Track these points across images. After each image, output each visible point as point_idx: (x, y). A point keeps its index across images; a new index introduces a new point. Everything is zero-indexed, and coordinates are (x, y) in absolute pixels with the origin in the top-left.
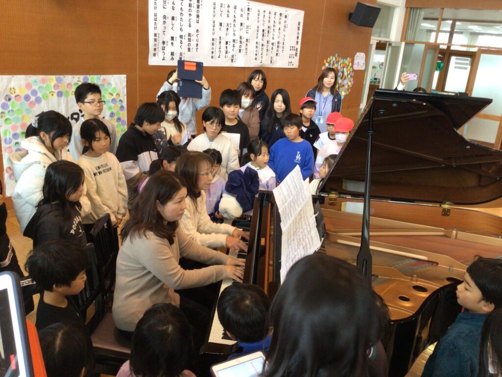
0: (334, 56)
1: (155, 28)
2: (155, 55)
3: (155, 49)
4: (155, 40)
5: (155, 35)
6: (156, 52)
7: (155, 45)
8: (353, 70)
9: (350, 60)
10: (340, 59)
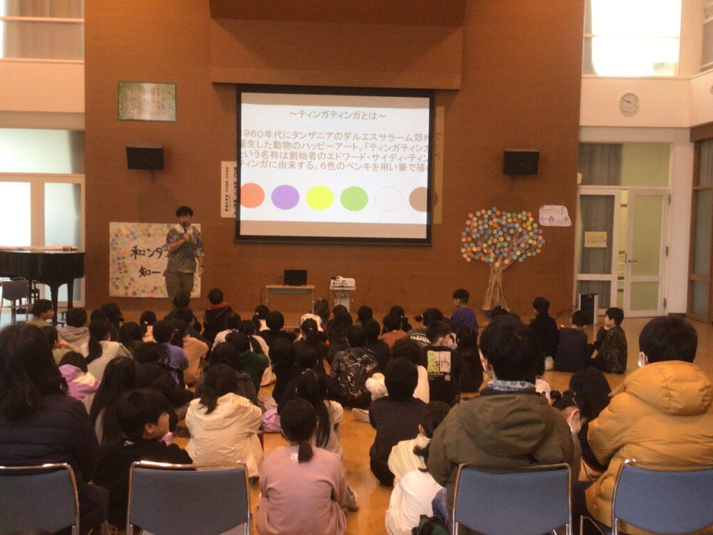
0: (488, 208)
1: (227, 191)
2: (227, 210)
3: (227, 206)
4: (227, 200)
5: (227, 196)
6: (228, 208)
7: (227, 203)
8: (540, 227)
9: (529, 214)
10: (504, 213)
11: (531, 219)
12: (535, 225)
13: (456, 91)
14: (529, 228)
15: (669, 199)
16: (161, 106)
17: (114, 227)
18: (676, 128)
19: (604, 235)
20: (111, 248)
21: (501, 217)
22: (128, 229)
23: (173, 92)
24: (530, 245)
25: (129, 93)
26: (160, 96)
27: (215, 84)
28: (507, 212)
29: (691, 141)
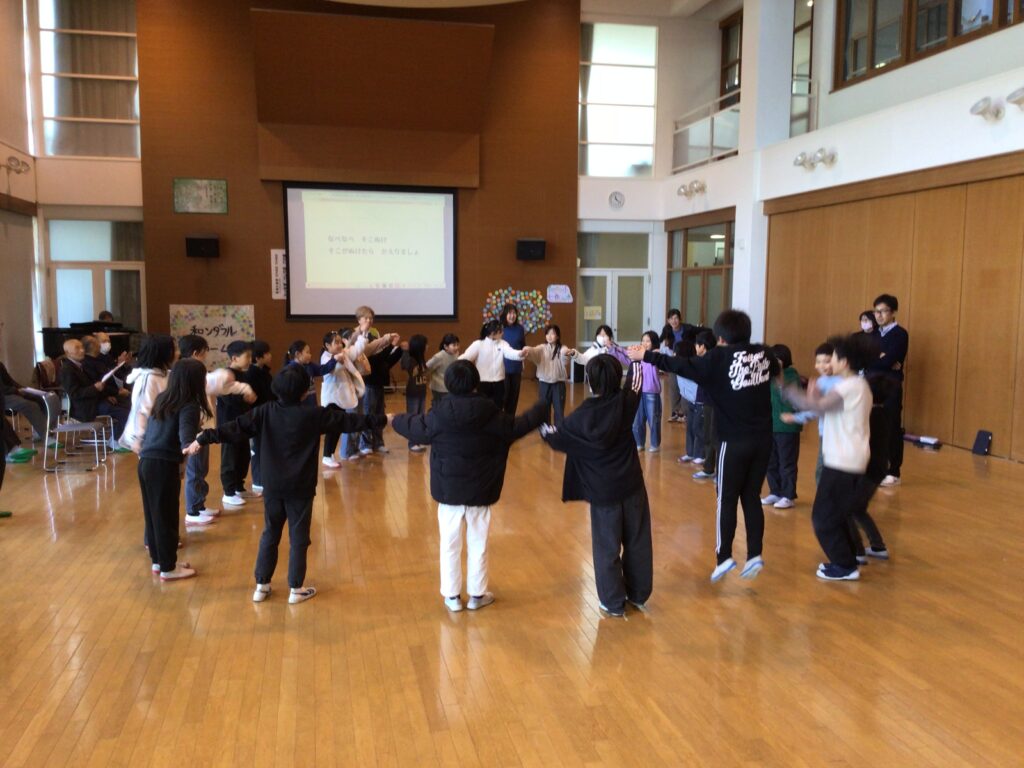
0: (505, 288)
1: (277, 276)
3: (277, 289)
4: (277, 283)
6: (279, 291)
8: (548, 303)
9: (539, 293)
10: (518, 292)
11: (541, 297)
12: (544, 302)
13: (475, 189)
14: (539, 304)
15: (650, 279)
16: (213, 201)
17: (174, 309)
18: (654, 221)
19: (599, 309)
20: (171, 328)
21: (515, 295)
22: (187, 311)
23: (224, 187)
24: (540, 319)
25: (184, 189)
26: (213, 190)
27: (263, 181)
28: (521, 291)
29: (666, 230)
